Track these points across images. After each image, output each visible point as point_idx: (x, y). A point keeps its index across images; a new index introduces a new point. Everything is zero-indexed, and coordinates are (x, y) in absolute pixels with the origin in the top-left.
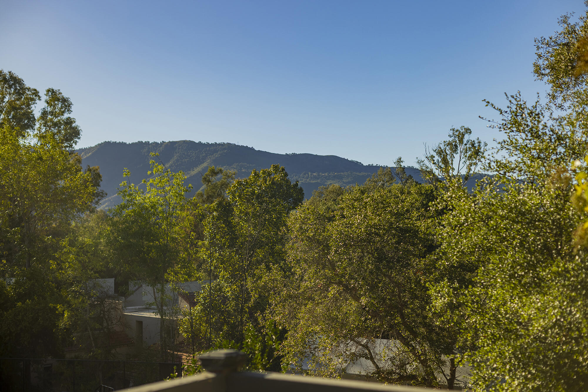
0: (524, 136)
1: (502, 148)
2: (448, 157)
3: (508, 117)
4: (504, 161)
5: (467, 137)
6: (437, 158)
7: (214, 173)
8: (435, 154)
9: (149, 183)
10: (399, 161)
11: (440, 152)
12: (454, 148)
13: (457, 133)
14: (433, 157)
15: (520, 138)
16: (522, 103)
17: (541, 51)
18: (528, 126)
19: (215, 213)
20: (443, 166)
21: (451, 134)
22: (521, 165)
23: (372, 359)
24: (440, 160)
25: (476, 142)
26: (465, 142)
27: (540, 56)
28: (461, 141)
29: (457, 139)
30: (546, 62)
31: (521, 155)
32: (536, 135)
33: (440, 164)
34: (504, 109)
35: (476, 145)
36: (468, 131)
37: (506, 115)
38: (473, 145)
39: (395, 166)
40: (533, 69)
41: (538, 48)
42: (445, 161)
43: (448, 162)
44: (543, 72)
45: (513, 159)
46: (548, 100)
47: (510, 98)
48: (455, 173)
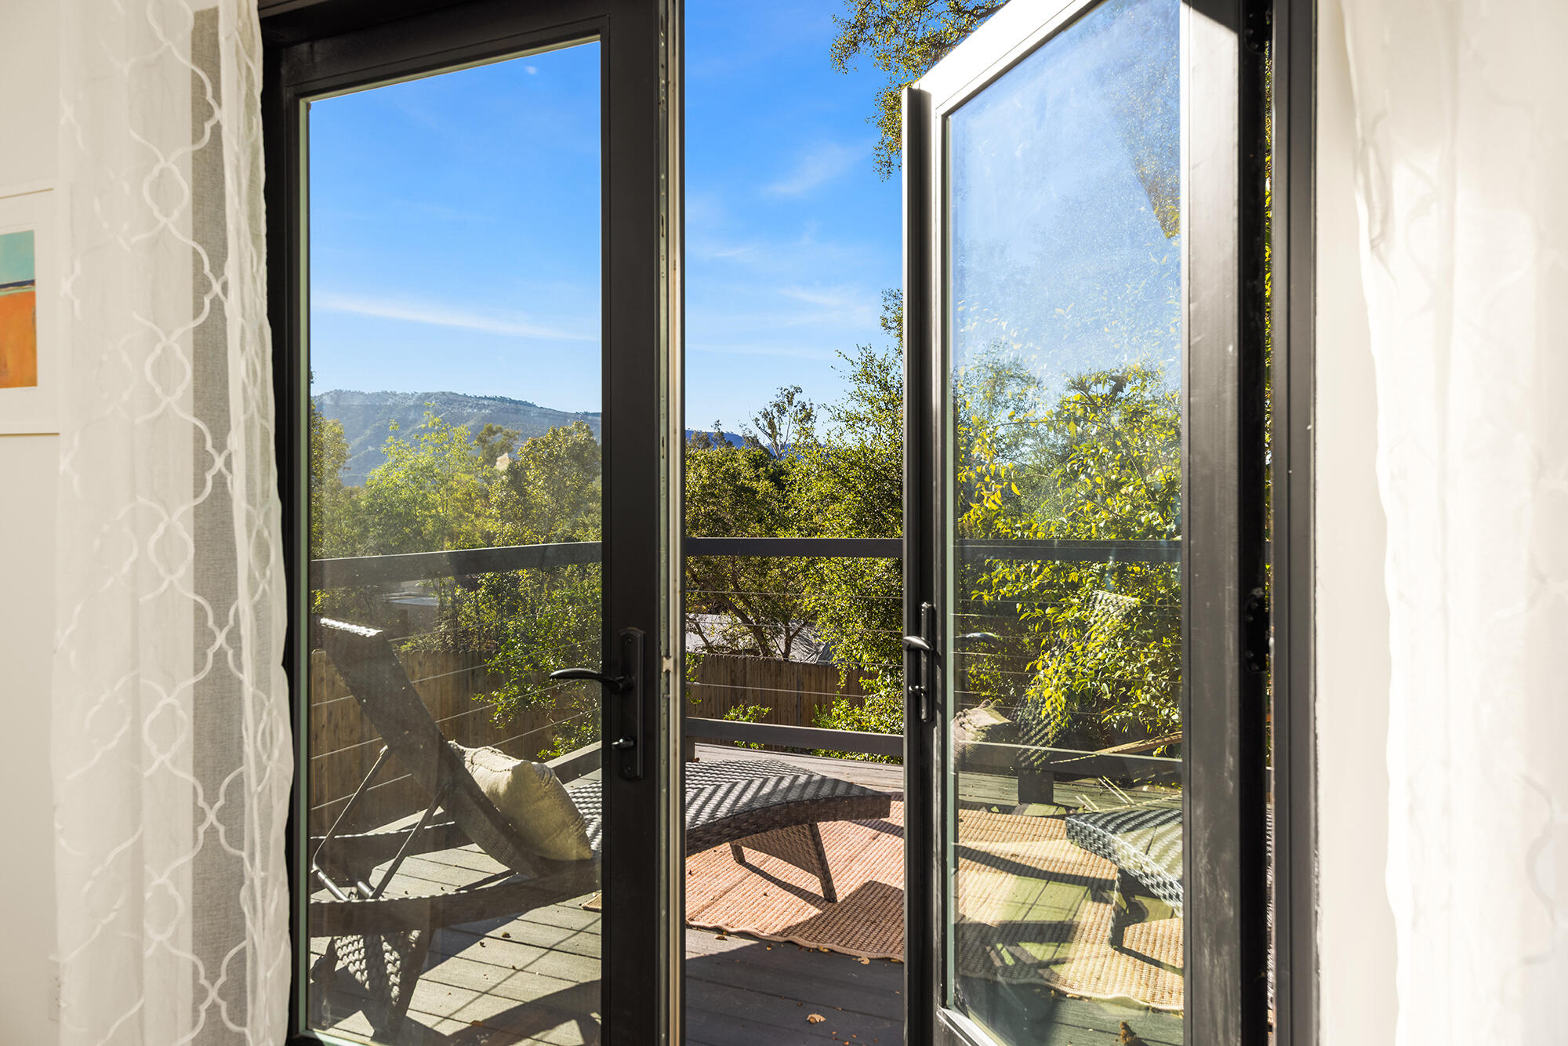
0: (872, 387)
1: (852, 398)
2: (776, 421)
3: (859, 368)
4: (854, 412)
5: (797, 398)
6: (762, 421)
7: (491, 432)
8: (760, 417)
9: (423, 439)
10: (718, 424)
11: (765, 415)
12: (782, 411)
13: (786, 393)
14: (757, 420)
15: (870, 389)
16: (872, 355)
17: (888, 303)
18: (876, 377)
19: (504, 477)
20: (769, 431)
21: (779, 394)
22: (870, 416)
23: (701, 633)
24: (766, 424)
25: (808, 403)
26: (795, 404)
27: (887, 309)
28: (790, 402)
29: (786, 400)
30: (894, 315)
31: (870, 406)
32: (885, 387)
33: (766, 429)
34: (855, 360)
35: (808, 407)
36: (798, 390)
37: (857, 366)
38: (804, 407)
39: (712, 430)
40: (880, 322)
41: (885, 300)
42: (772, 425)
43: (775, 428)
44: (890, 325)
45: (861, 410)
46: (894, 355)
47: (862, 350)
48: (783, 440)
